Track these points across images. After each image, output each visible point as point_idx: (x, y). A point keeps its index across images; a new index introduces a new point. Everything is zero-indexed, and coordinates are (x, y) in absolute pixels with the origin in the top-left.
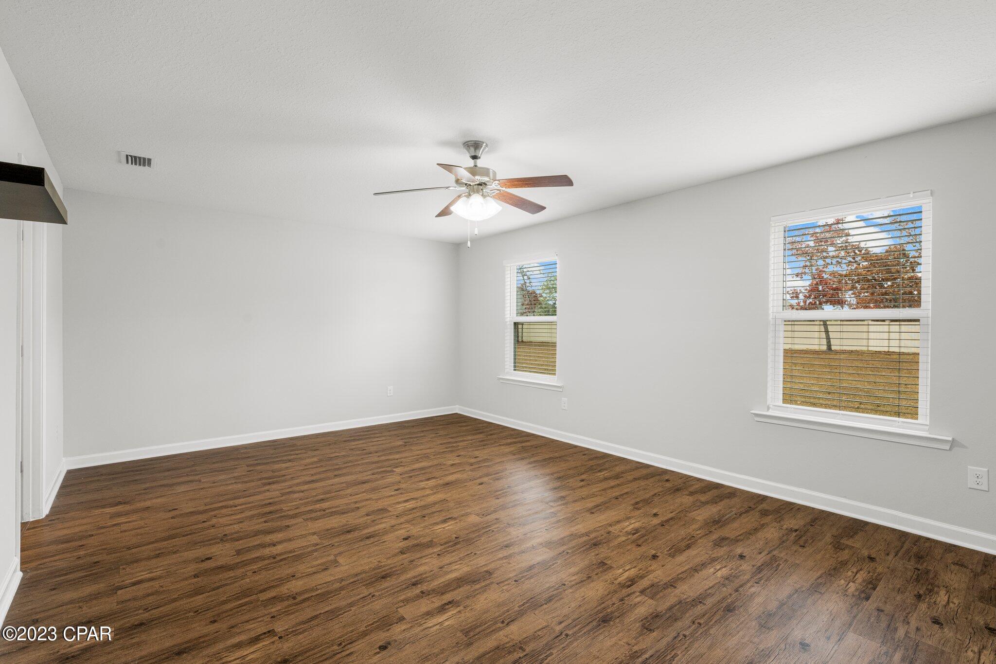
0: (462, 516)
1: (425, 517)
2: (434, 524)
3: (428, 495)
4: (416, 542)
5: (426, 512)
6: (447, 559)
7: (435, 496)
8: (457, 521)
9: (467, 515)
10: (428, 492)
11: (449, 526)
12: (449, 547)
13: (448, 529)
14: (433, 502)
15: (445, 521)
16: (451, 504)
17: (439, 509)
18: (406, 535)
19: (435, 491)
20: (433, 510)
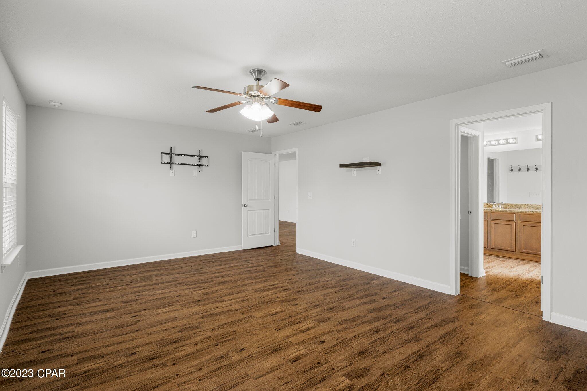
0: (265, 316)
1: (290, 316)
2: (282, 312)
3: (292, 335)
4: (290, 303)
5: (290, 320)
6: (274, 296)
7: (286, 335)
8: (268, 313)
9: (261, 318)
10: (293, 339)
11: (273, 310)
12: (273, 300)
13: (273, 308)
14: (286, 328)
15: (276, 313)
16: (272, 326)
17: (281, 322)
18: (297, 306)
19: (287, 341)
20: (285, 322)
